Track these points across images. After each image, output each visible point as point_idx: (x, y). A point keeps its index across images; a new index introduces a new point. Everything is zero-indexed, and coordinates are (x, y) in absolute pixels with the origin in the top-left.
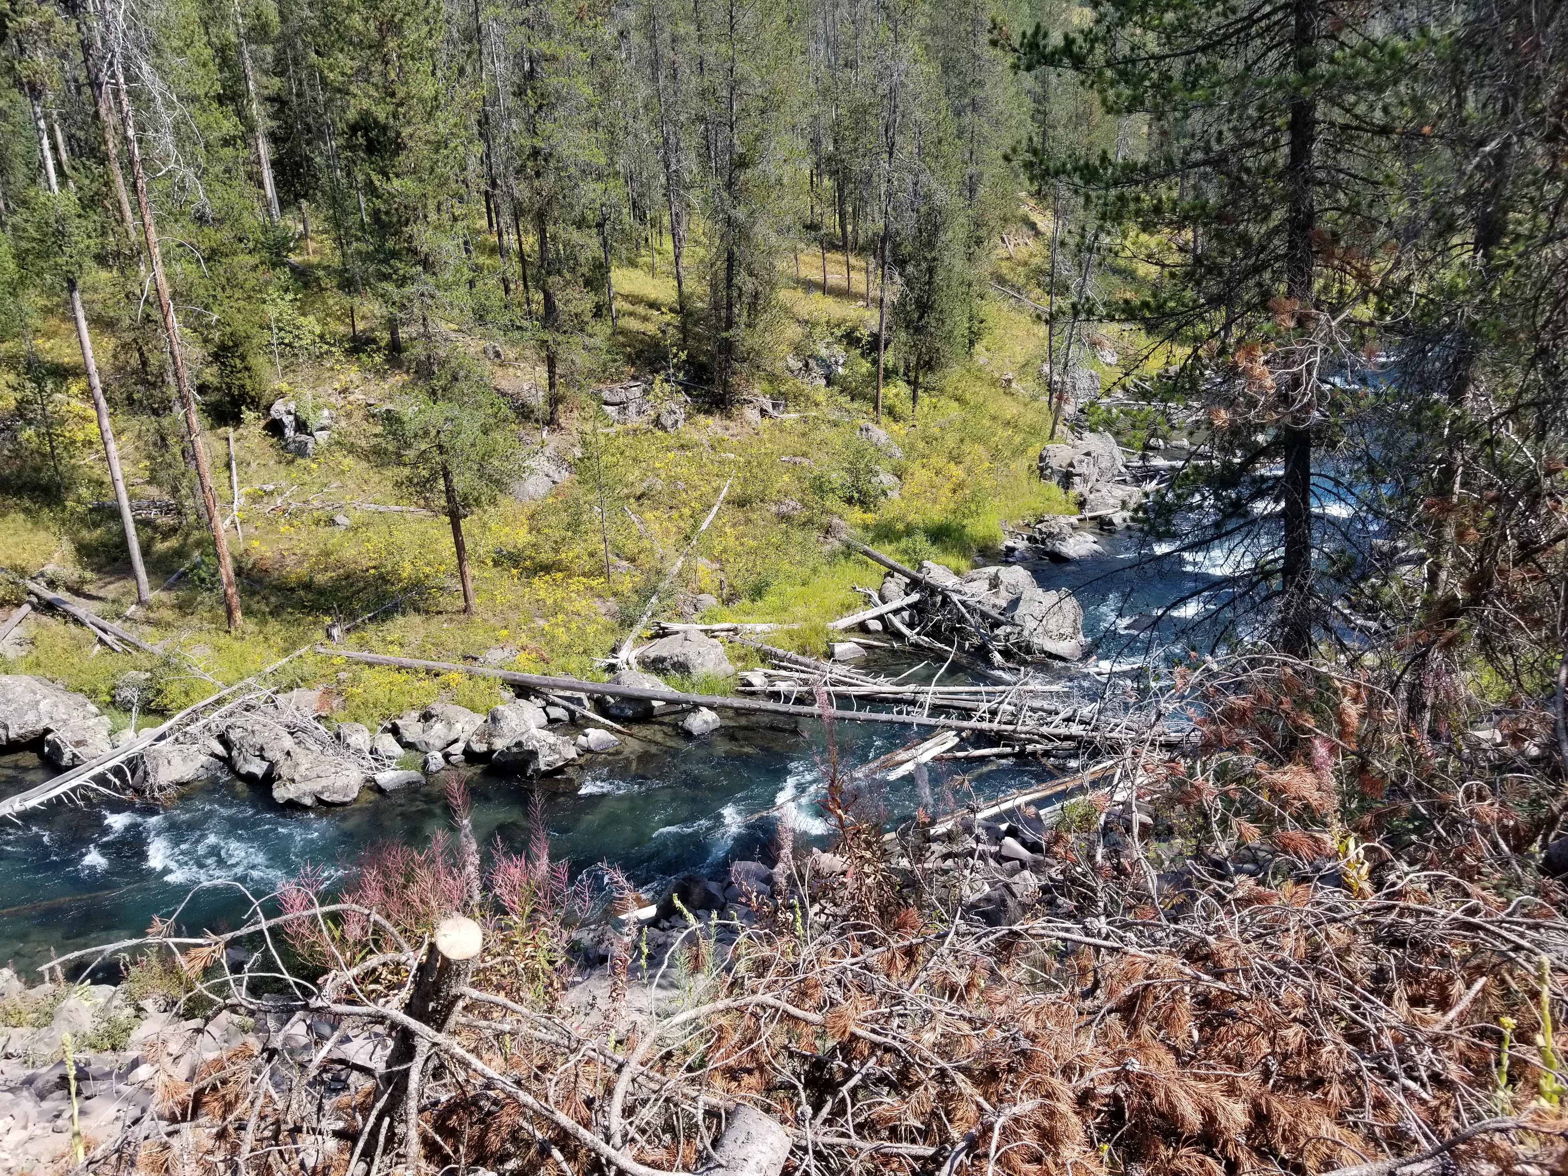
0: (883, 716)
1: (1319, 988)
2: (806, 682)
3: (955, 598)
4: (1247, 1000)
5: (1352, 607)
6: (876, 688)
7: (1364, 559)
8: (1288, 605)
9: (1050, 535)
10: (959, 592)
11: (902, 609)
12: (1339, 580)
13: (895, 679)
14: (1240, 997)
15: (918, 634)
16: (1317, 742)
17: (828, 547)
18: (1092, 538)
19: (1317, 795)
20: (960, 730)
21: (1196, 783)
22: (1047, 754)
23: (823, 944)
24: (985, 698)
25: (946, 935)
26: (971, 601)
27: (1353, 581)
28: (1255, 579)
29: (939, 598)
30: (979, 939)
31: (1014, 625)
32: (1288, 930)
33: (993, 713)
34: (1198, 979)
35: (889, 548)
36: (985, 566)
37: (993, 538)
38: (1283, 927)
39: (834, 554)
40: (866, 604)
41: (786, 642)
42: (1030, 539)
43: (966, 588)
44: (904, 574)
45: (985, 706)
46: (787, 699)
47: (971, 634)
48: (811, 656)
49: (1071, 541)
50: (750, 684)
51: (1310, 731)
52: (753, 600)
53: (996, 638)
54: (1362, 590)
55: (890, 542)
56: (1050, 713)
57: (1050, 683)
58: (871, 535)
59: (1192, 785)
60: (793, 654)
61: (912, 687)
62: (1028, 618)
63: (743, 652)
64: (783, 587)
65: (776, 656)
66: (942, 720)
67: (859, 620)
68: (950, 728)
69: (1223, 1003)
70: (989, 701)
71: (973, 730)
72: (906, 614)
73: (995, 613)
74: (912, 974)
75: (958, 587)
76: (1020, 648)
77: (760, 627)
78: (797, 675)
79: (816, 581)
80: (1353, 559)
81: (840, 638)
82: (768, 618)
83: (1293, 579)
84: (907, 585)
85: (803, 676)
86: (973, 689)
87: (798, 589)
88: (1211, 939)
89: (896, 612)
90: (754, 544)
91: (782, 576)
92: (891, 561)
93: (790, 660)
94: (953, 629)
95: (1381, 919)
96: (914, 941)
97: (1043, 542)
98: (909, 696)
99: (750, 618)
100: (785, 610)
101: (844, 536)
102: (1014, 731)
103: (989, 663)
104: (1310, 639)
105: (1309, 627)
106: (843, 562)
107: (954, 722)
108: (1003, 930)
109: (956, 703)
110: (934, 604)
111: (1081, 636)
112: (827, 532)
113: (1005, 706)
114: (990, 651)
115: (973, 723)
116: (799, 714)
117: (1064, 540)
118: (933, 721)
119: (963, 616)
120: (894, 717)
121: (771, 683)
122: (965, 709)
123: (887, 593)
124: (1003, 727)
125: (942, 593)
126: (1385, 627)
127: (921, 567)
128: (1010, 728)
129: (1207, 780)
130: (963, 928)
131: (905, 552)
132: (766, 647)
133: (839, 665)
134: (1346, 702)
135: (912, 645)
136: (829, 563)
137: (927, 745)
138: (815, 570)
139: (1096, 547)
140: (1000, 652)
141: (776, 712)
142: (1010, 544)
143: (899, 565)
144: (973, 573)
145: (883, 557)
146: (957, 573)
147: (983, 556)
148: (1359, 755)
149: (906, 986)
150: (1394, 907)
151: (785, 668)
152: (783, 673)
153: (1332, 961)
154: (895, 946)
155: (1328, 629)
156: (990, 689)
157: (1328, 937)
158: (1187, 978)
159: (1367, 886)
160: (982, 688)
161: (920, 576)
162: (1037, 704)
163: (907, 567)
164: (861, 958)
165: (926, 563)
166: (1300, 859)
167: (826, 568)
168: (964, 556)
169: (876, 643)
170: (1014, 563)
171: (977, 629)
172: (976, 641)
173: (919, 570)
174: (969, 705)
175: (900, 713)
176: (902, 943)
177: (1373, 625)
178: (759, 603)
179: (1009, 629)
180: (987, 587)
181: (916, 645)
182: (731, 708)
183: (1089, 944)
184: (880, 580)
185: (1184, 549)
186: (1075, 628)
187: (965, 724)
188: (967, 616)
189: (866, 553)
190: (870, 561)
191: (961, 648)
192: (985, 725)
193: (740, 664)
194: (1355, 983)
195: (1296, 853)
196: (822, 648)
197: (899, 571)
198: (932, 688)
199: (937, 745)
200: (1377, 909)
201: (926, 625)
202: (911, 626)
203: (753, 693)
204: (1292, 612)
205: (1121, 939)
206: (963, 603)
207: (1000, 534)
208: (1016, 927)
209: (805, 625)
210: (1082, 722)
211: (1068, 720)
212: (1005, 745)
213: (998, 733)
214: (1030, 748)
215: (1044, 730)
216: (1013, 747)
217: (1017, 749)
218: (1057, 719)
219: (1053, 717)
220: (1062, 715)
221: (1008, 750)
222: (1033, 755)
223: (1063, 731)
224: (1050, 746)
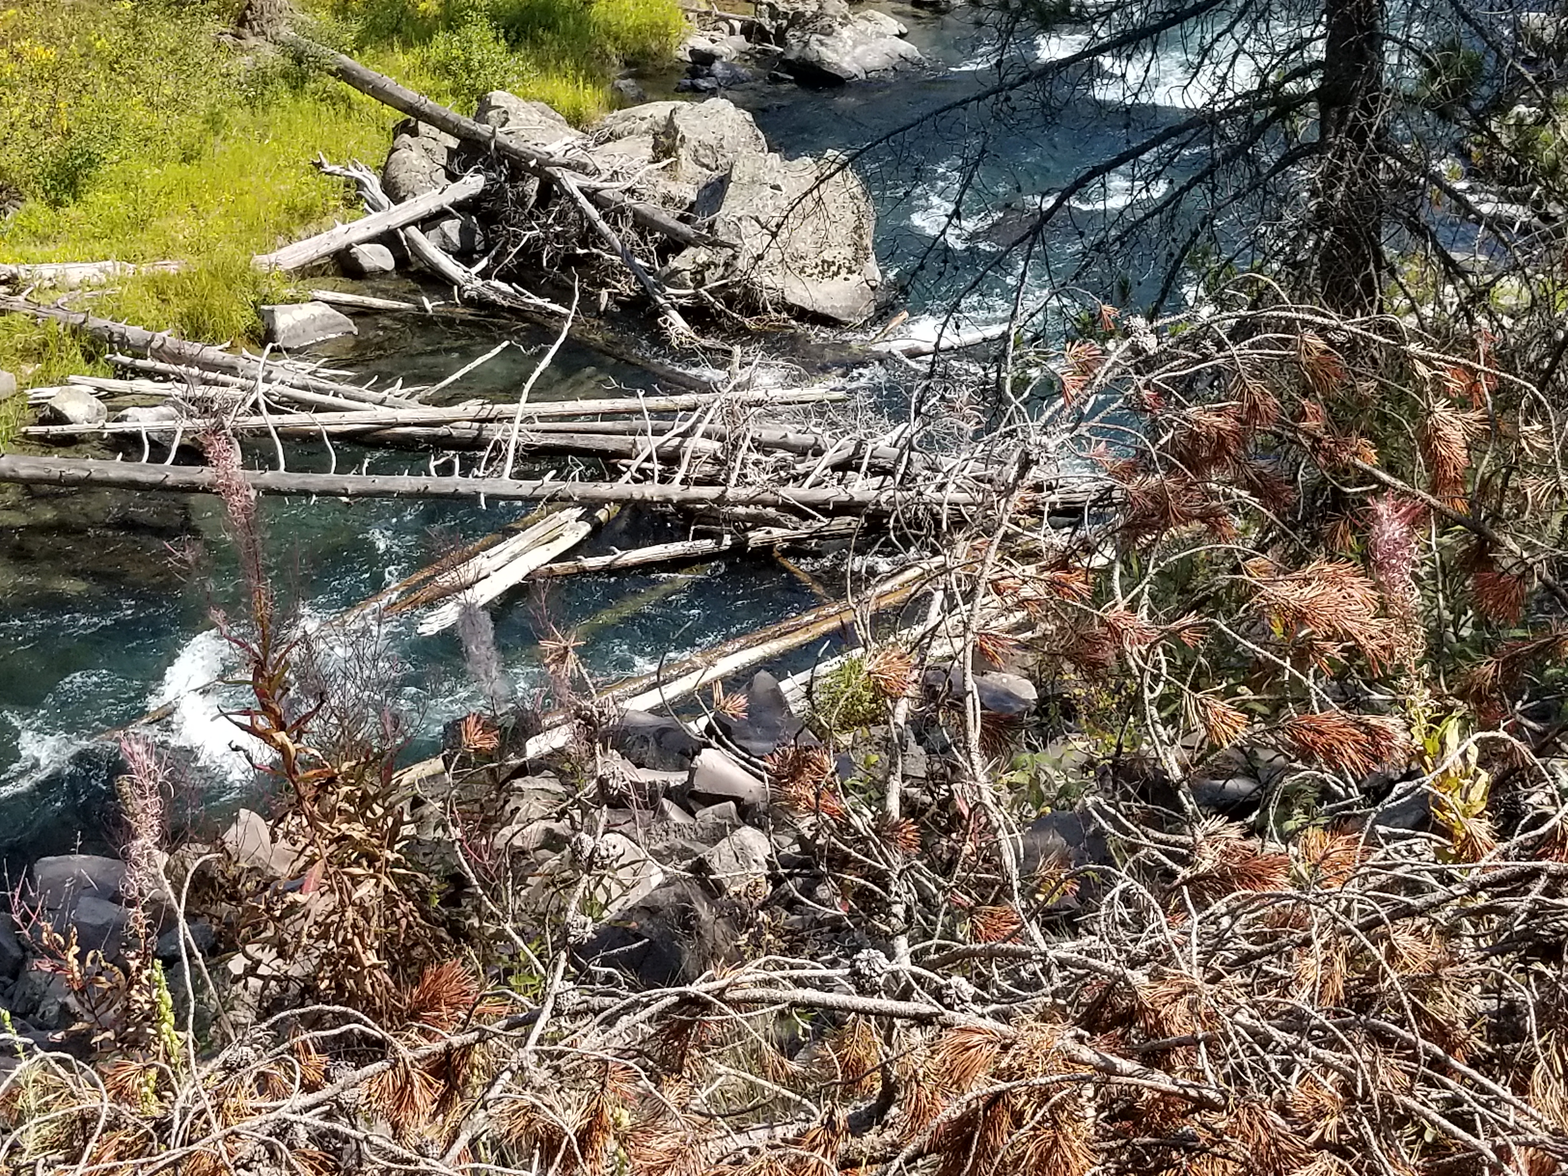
0: (405, 482)
1: (1374, 1071)
2: (204, 407)
3: (572, 182)
4: (1218, 1109)
5: (1472, 173)
6: (384, 414)
8: (1331, 177)
9: (797, 19)
10: (581, 168)
11: (442, 214)
12: (1444, 115)
13: (431, 390)
14: (1202, 1104)
15: (485, 275)
16: (1382, 503)
17: (246, 61)
18: (894, 25)
20: (590, 506)
21: (1112, 616)
22: (795, 548)
23: (230, 1069)
24: (649, 424)
25: (531, 1020)
26: (612, 191)
28: (1259, 117)
29: (533, 186)
30: (610, 1021)
31: (716, 244)
32: (1307, 942)
33: (671, 459)
34: (1110, 1070)
35: (404, 60)
36: (641, 100)
37: (661, 31)
38: (1298, 935)
39: (262, 79)
40: (350, 204)
41: (150, 309)
42: (750, 31)
43: (598, 159)
44: (444, 125)
45: (649, 444)
46: (159, 452)
47: (611, 271)
48: (214, 341)
49: (846, 32)
50: (59, 418)
51: (1368, 477)
52: (56, 204)
53: (672, 278)
54: (1493, 137)
55: (407, 45)
56: (801, 452)
57: (797, 380)
59: (1103, 622)
60: (167, 338)
61: (472, 407)
62: (749, 228)
63: (36, 337)
64: (133, 165)
65: (124, 344)
66: (548, 484)
67: (334, 246)
68: (566, 501)
69: (1166, 1118)
70: (658, 432)
71: (624, 503)
72: (451, 227)
73: (668, 217)
74: (455, 1115)
75: (577, 155)
76: (730, 301)
77: (77, 273)
78: (177, 390)
79: (215, 146)
81: (288, 292)
82: (98, 248)
83: (1343, 114)
84: (452, 153)
85: (199, 391)
86: (621, 404)
87: (174, 170)
88: (1138, 977)
89: (428, 222)
90: (51, 54)
91: (127, 137)
92: (410, 94)
93: (160, 354)
94: (571, 260)
95: (1509, 903)
96: (456, 1041)
97: (780, 37)
98: (465, 430)
99: (49, 249)
100: (141, 224)
101: (286, 32)
102: (721, 500)
103: (659, 339)
104: (1378, 255)
105: (1377, 227)
106: (286, 97)
107: (577, 488)
108: (668, 996)
109: (580, 441)
110: (521, 200)
111: (871, 267)
112: (242, 22)
113: (697, 442)
114: (659, 311)
115: (622, 487)
116: (192, 488)
117: (828, 31)
118: (526, 487)
119: (592, 227)
120: (434, 483)
121: (116, 412)
122: (604, 454)
123: (401, 176)
124: (695, 492)
125: (538, 171)
127: (484, 108)
128: (710, 492)
130: (573, 998)
131: (444, 69)
132: (95, 322)
133: (287, 361)
134: (1442, 408)
135: (469, 302)
136: (251, 102)
137: (514, 544)
138: (214, 122)
139: (905, 47)
140: (684, 312)
141: (133, 485)
142: (702, 44)
143: (429, 104)
144: (615, 120)
145: (389, 82)
146: (576, 120)
147: (638, 76)
148: (1474, 526)
149: (435, 1151)
150: (1535, 874)
151: (149, 374)
152: (144, 385)
153: (1399, 1007)
154: (409, 1056)
155: (1420, 230)
156: (661, 402)
157: (1391, 953)
158: (1086, 1072)
159: (1482, 829)
160: (641, 402)
161: (484, 129)
162: (771, 432)
163: (450, 109)
164: (328, 1091)
165: (497, 97)
166: (1339, 772)
167: (242, 115)
168: (590, 77)
169: (378, 302)
170: (713, 93)
171: (628, 256)
172: (626, 287)
173: (481, 116)
174: (613, 443)
175: (446, 470)
176: (427, 1047)
178: (73, 211)
179: (703, 255)
180: (647, 152)
181: (480, 304)
182: (15, 480)
183: (866, 1013)
184: (383, 142)
186: (858, 247)
187: (604, 489)
188: (603, 226)
189: (344, 74)
190: (355, 94)
191: (589, 304)
192: (651, 490)
193: (29, 369)
195: (1330, 760)
196: (244, 318)
197: (430, 119)
198: (521, 408)
199: (537, 543)
200: (1500, 882)
201: (503, 253)
202: (465, 256)
203: (69, 441)
204: (1340, 192)
205: (938, 994)
206: (592, 195)
207: (676, 19)
208: (696, 988)
209: (196, 263)
210: (875, 470)
211: (844, 466)
212: (700, 535)
213: (683, 506)
214: (756, 537)
215: (791, 492)
216: (718, 537)
217: (727, 540)
218: (820, 466)
219: (810, 462)
220: (830, 457)
221: (707, 544)
222: (767, 548)
223: (832, 492)
224: (804, 530)
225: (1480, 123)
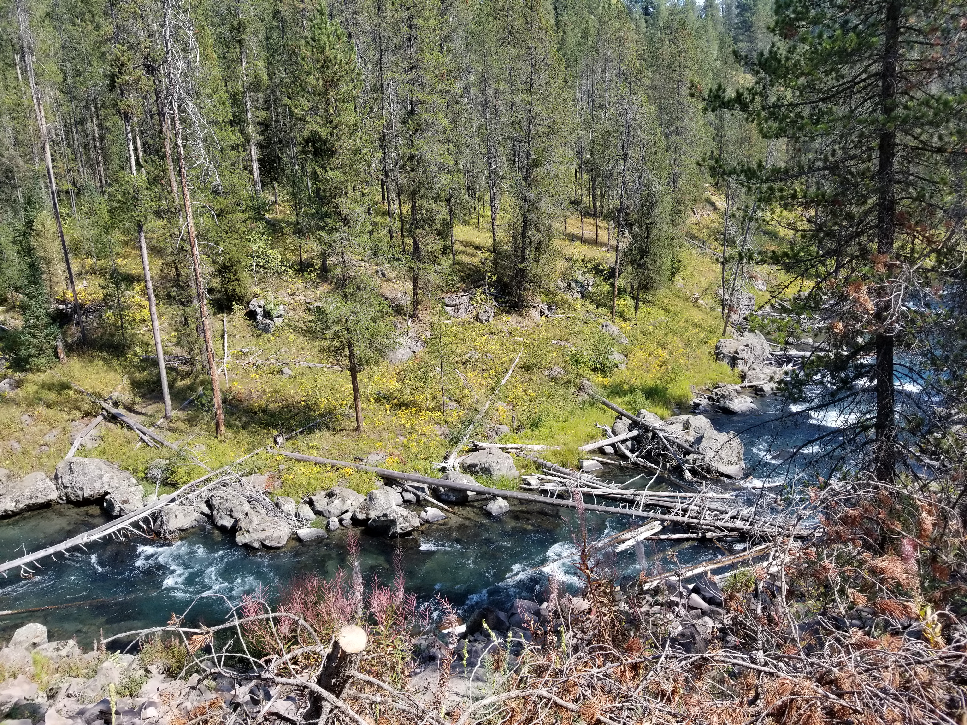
0: (613, 509)
1: (911, 710)
2: (564, 484)
3: (661, 434)
4: (861, 714)
5: (922, 451)
6: (609, 491)
7: (930, 420)
8: (880, 448)
9: (723, 396)
10: (663, 431)
11: (627, 440)
12: (913, 434)
13: (621, 485)
14: (856, 711)
15: (637, 456)
16: (905, 541)
17: (580, 398)
18: (750, 399)
19: (905, 576)
20: (663, 521)
21: (824, 564)
22: (719, 539)
23: (579, 658)
24: (679, 500)
25: (659, 657)
26: (671, 437)
27: (922, 434)
29: (650, 434)
30: (680, 661)
31: (699, 453)
32: (887, 667)
33: (685, 511)
34: (827, 697)
35: (619, 400)
36: (680, 414)
37: (686, 397)
38: (884, 665)
39: (584, 403)
40: (603, 436)
41: (553, 458)
42: (710, 398)
43: (668, 428)
44: (628, 417)
45: (679, 506)
46: (552, 495)
47: (671, 459)
48: (567, 468)
49: (736, 400)
50: (529, 484)
51: (899, 533)
52: (533, 430)
53: (687, 462)
54: (928, 441)
55: (620, 397)
56: (722, 512)
57: (721, 493)
58: (607, 392)
59: (821, 566)
60: (556, 466)
61: (632, 491)
62: (708, 450)
63: (525, 463)
64: (551, 422)
65: (546, 466)
66: (651, 514)
67: (599, 446)
68: (656, 519)
69: (844, 715)
70: (682, 503)
71: (672, 521)
72: (629, 443)
73: (686, 445)
74: (636, 682)
75: (662, 427)
76: (703, 469)
77: (537, 448)
78: (559, 479)
79: (571, 419)
80: (922, 420)
81: (587, 457)
82: (542, 442)
83: (883, 431)
84: (630, 425)
85: (563, 480)
86: (672, 494)
87: (561, 424)
88: (836, 670)
89: (623, 442)
90: (535, 394)
91: (551, 416)
92: (620, 409)
93: (554, 470)
94: (659, 454)
95: (952, 664)
96: (638, 660)
97: (718, 401)
98: (630, 497)
99: (530, 441)
100: (552, 437)
101: (590, 392)
102: (699, 523)
103: (682, 477)
104: (894, 472)
105: (894, 464)
106: (589, 408)
107: (659, 516)
108: (697, 656)
109: (660, 503)
110: (647, 438)
111: (743, 464)
112: (580, 389)
113: (692, 507)
114: (683, 470)
115: (672, 517)
116: (560, 505)
117: (731, 400)
118: (645, 514)
119: (666, 446)
120: (620, 510)
121: (542, 484)
122: (666, 507)
123: (617, 429)
124: (691, 520)
125: (652, 431)
126: (944, 466)
127: (639, 413)
128: (696, 521)
129: (831, 562)
130: (671, 653)
131: (629, 403)
132: (540, 460)
133: (585, 474)
134: (924, 514)
135: (632, 463)
136: (581, 409)
137: (642, 529)
138: (571, 413)
139: (752, 405)
140: (690, 471)
141: (545, 503)
142: (697, 401)
143: (625, 412)
144: (673, 419)
145: (615, 406)
146: (662, 418)
147: (679, 408)
148: (932, 551)
149: (632, 690)
150: (960, 656)
151: (551, 475)
152: (550, 477)
153: (919, 690)
154: (626, 662)
155: (907, 465)
156: (683, 495)
157: (916, 674)
158: (820, 696)
159: (941, 640)
160: (678, 494)
161: (639, 419)
162: (713, 506)
163: (630, 413)
164: (603, 669)
165: (642, 411)
166: (893, 618)
167: (578, 412)
168: (667, 408)
169: (609, 461)
170: (699, 414)
171: (675, 455)
172: (674, 463)
173: (638, 416)
174: (669, 505)
175: (624, 507)
176: (630, 661)
177: (937, 464)
178: (536, 432)
179: (695, 456)
180: (681, 428)
181: (636, 464)
182: (517, 499)
183: (754, 669)
184: (613, 421)
185: (811, 409)
186: (739, 457)
187: (666, 517)
188: (669, 446)
189: (604, 403)
190: (606, 408)
191: (664, 466)
192: (679, 519)
193: (523, 471)
194: (936, 707)
195: (891, 615)
196: (576, 463)
197: (625, 416)
198: (645, 492)
199: (648, 530)
200: (949, 657)
201: (642, 451)
202: (632, 451)
203: (530, 490)
204: (882, 453)
205: (775, 667)
206: (666, 438)
207: (690, 394)
208: (706, 655)
209: (565, 447)
210: (742, 520)
211: (734, 518)
212: (692, 533)
213: (688, 524)
214: (708, 535)
215: (718, 523)
216: (698, 534)
217: (700, 535)
218: (727, 517)
219: (724, 515)
220: (730, 514)
221: (694, 536)
222: (711, 539)
223: (730, 525)
224: (722, 535)
225: (924, 437)
